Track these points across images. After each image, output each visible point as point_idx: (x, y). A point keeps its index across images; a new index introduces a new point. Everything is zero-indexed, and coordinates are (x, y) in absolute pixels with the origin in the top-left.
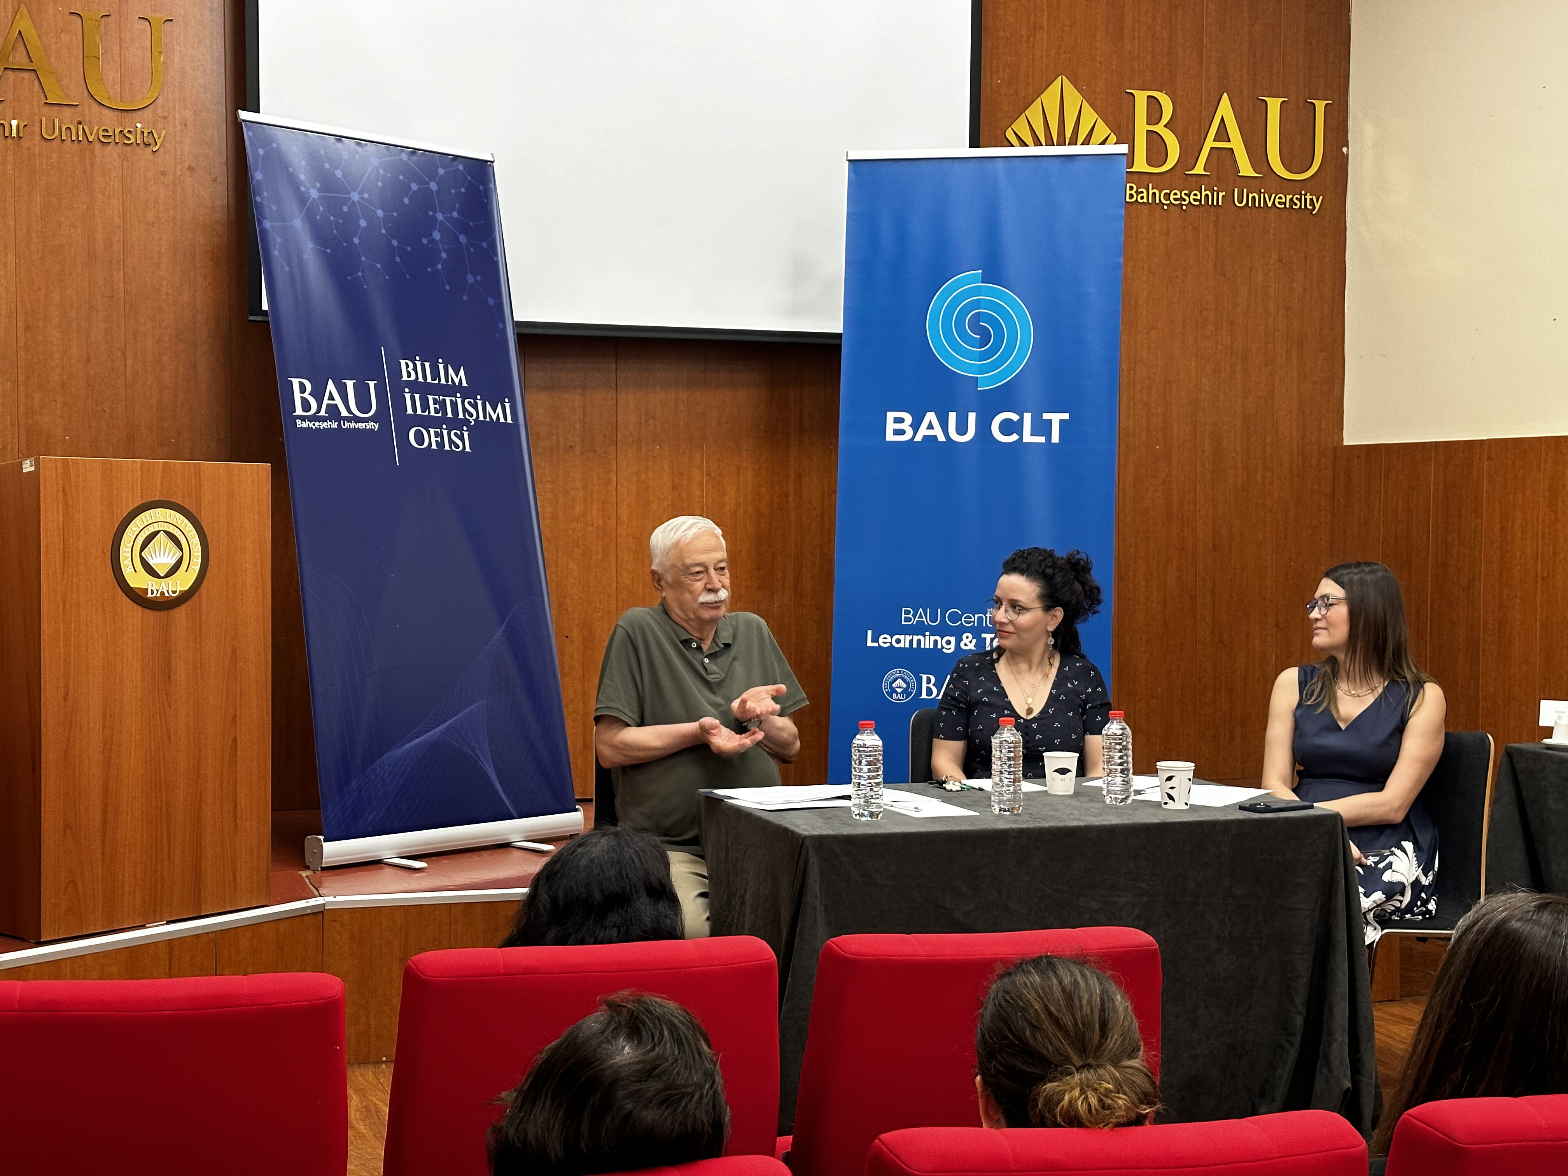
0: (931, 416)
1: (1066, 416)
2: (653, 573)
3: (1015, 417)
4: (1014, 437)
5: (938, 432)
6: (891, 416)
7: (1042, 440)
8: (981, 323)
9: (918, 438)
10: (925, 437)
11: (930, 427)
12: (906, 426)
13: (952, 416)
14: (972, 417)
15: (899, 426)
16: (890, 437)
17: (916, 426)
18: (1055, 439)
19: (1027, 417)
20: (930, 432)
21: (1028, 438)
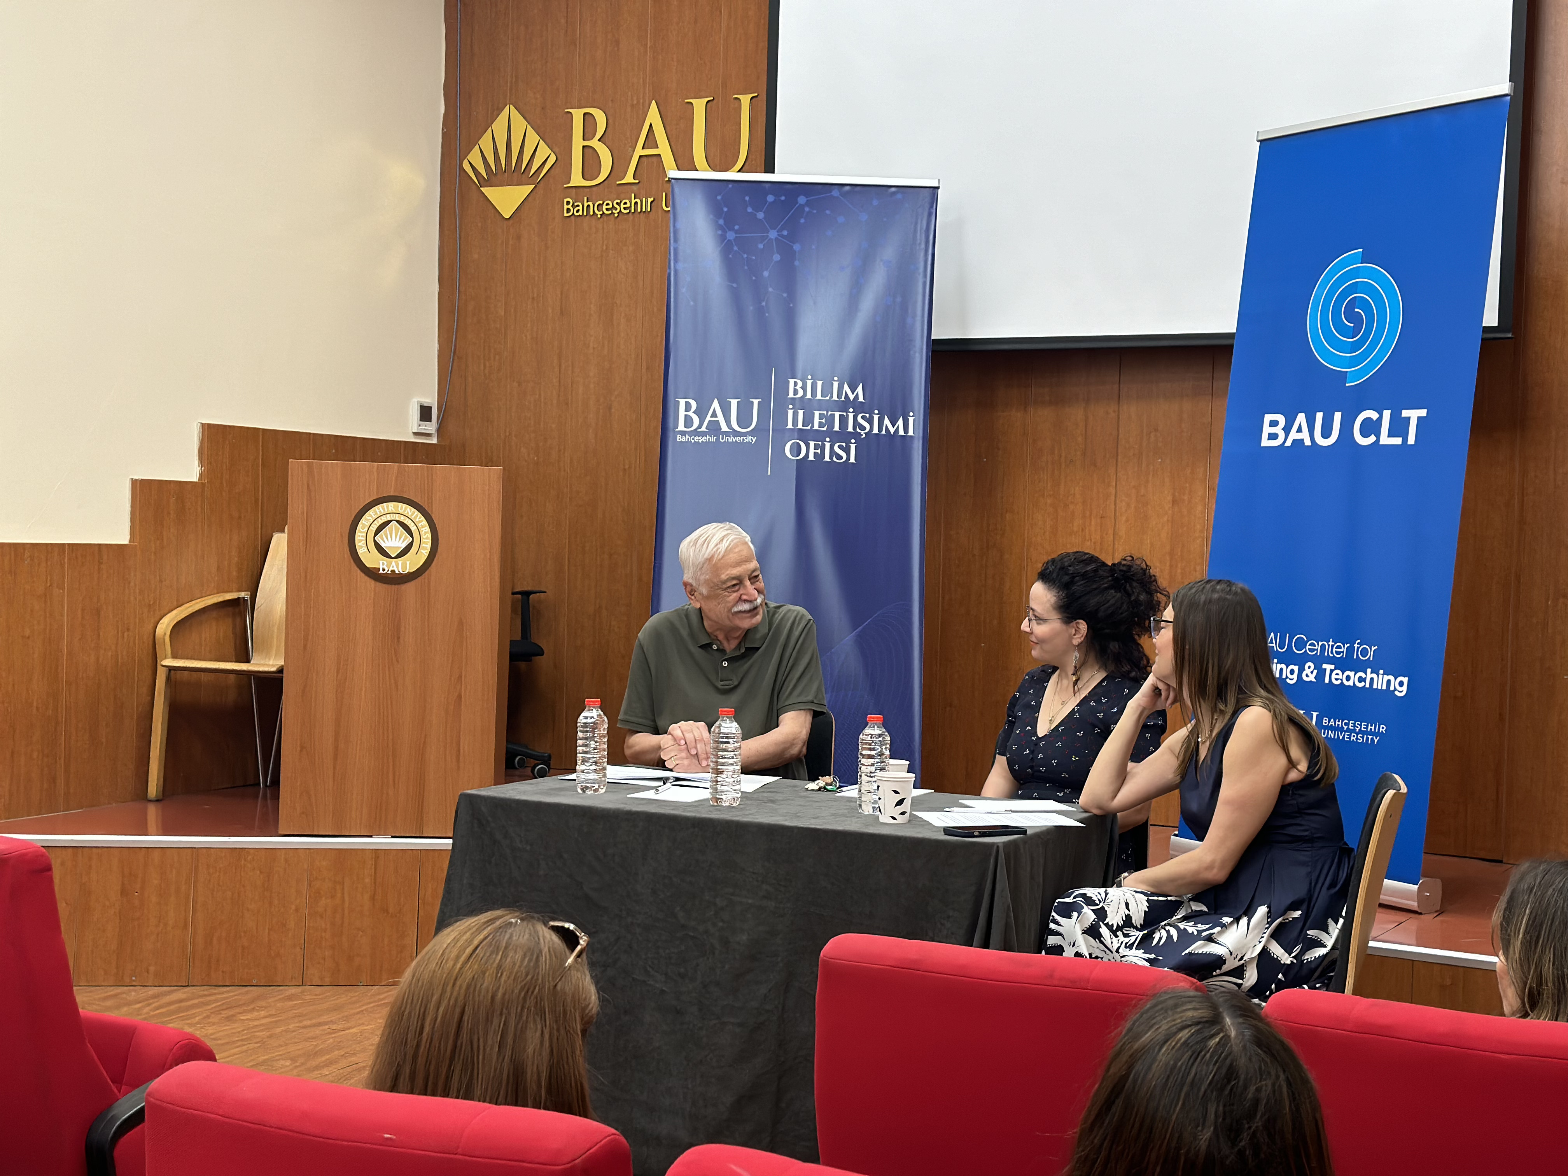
0: (1301, 418)
1: (1423, 413)
3: (1374, 415)
4: (1372, 439)
5: (1305, 436)
6: (1268, 418)
7: (1398, 441)
8: (1355, 310)
9: (1288, 443)
10: (1295, 441)
11: (1299, 430)
12: (1279, 430)
13: (1319, 416)
14: (1338, 416)
15: (1273, 430)
16: (1265, 442)
17: (1287, 430)
18: (1411, 440)
19: (1387, 414)
20: (1299, 436)
21: (1385, 440)
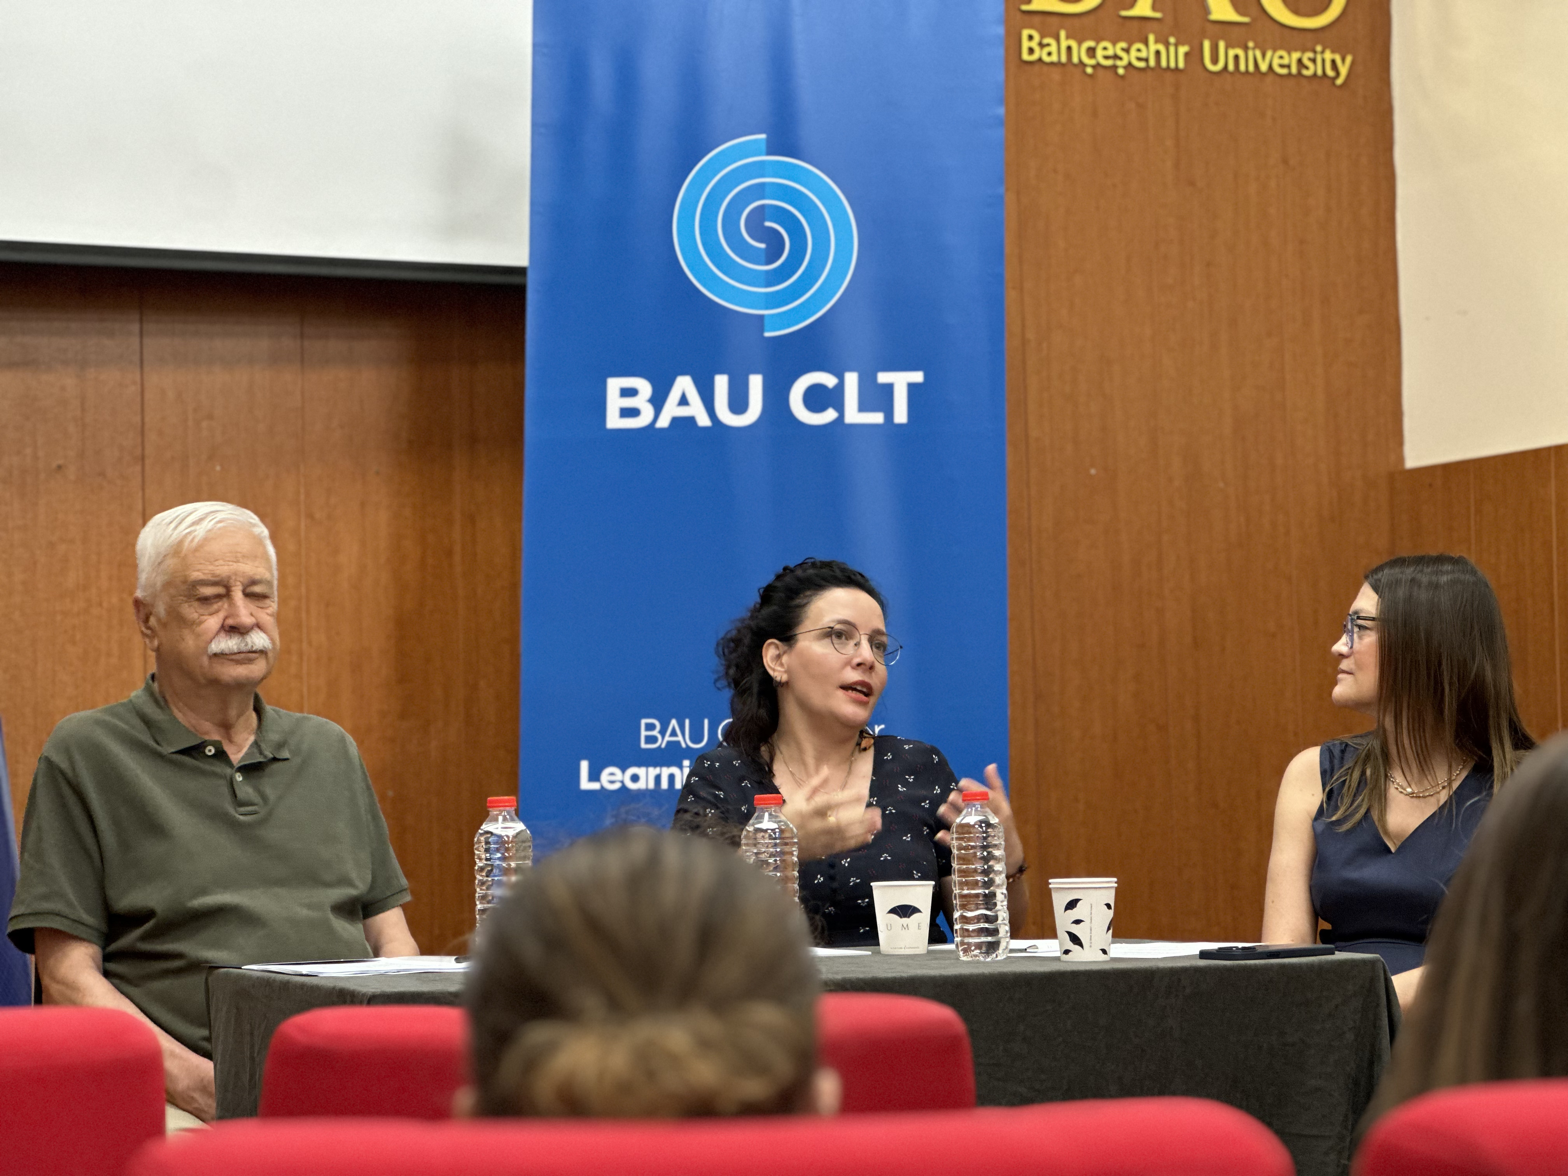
0: (684, 384)
1: (917, 377)
2: (138, 603)
3: (829, 380)
4: (829, 415)
5: (697, 410)
6: (614, 385)
7: (877, 418)
8: (768, 224)
9: (663, 422)
10: (675, 421)
11: (683, 401)
12: (642, 402)
13: (721, 383)
14: (756, 383)
15: (629, 403)
16: (614, 421)
17: (658, 401)
18: (901, 415)
19: (852, 379)
20: (683, 412)
21: (853, 415)
